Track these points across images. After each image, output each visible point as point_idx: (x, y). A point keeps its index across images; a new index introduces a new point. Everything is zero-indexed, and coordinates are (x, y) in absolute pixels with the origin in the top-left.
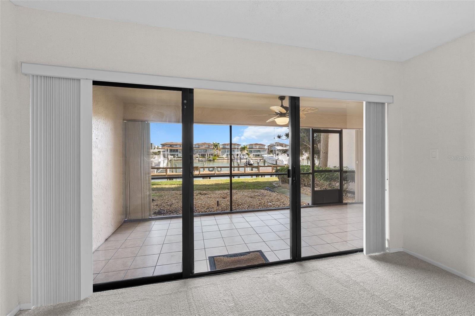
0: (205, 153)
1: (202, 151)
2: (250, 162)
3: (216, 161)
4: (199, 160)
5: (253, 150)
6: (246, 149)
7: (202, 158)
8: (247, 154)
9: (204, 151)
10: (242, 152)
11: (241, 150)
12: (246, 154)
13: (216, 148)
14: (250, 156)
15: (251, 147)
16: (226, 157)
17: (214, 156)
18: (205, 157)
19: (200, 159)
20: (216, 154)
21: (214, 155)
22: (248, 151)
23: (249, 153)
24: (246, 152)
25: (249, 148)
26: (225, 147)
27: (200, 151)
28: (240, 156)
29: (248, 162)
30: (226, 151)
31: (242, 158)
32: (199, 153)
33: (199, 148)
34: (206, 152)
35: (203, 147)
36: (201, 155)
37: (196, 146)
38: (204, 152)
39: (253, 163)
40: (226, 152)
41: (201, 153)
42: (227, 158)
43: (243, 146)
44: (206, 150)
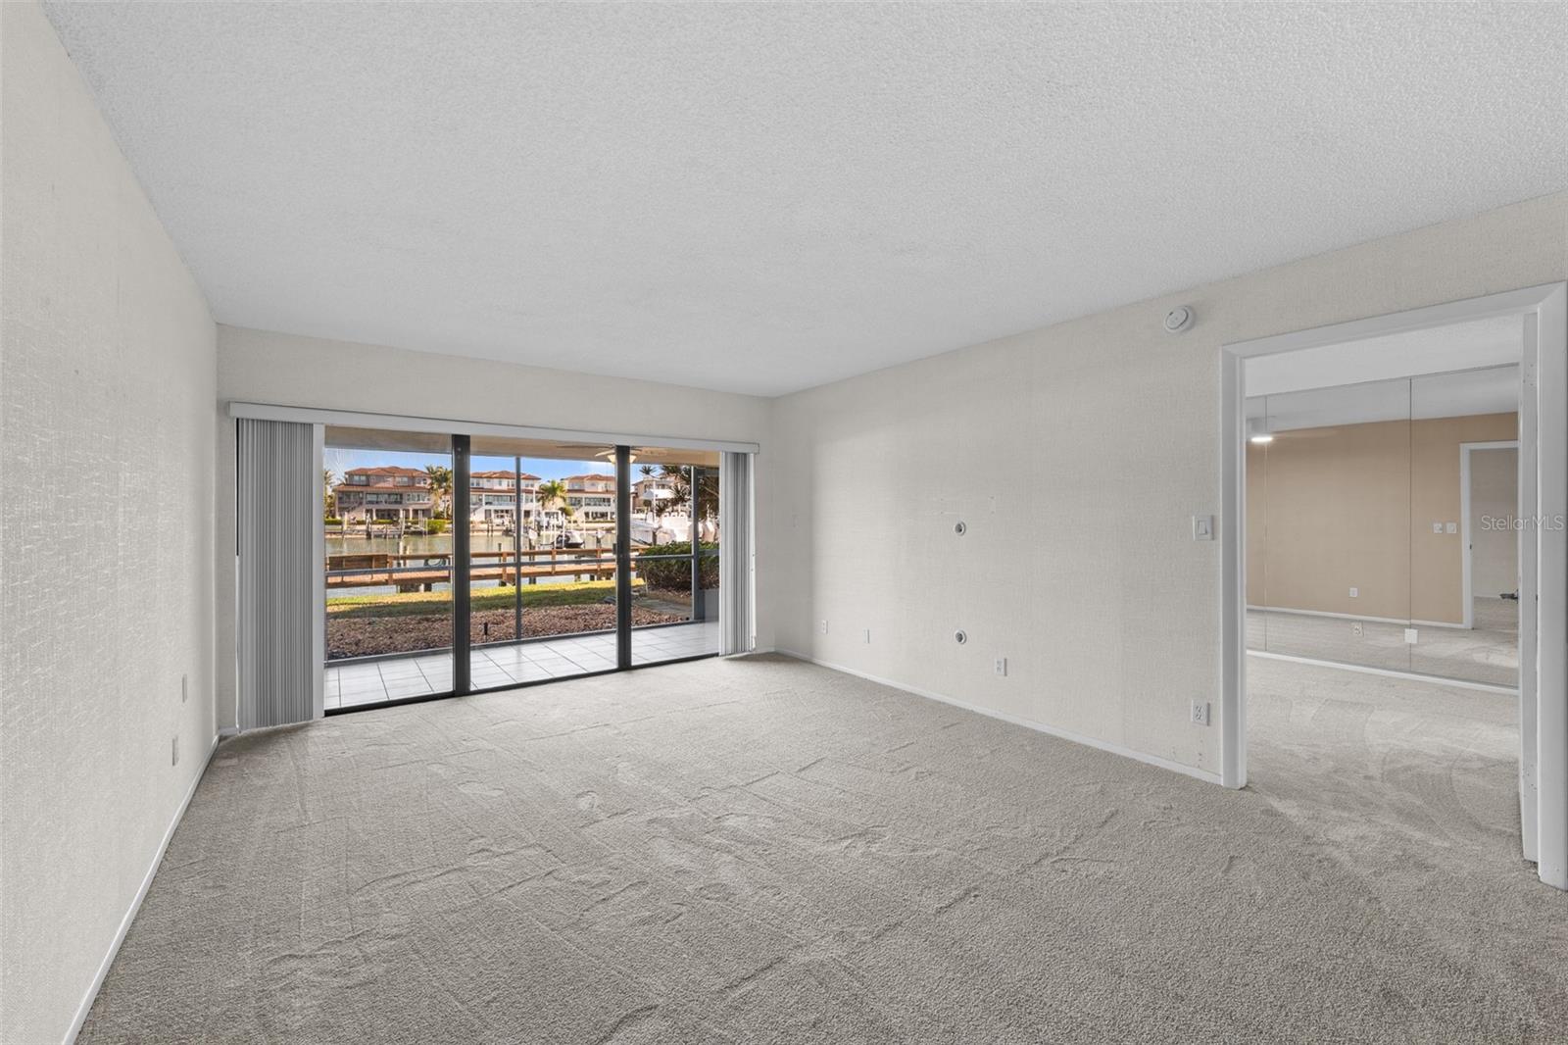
0: (395, 507)
1: (382, 498)
2: (573, 536)
4: (369, 535)
5: (584, 496)
6: (559, 493)
7: (380, 523)
8: (563, 510)
9: (393, 498)
10: (543, 505)
11: (543, 497)
12: (560, 512)
13: (440, 487)
14: (573, 518)
15: (576, 488)
16: (482, 523)
17: (436, 518)
18: (395, 523)
19: (375, 527)
20: (440, 509)
21: (432, 515)
22: (565, 500)
23: (571, 507)
24: (559, 502)
25: (569, 491)
26: (478, 484)
27: (374, 498)
29: (564, 538)
30: (481, 500)
31: (545, 524)
32: (368, 507)
33: (367, 485)
34: (401, 503)
35: (386, 485)
36: (377, 515)
37: (356, 478)
38: (391, 503)
39: (580, 541)
40: (484, 502)
41: (378, 507)
42: (485, 526)
43: (549, 485)
44: (401, 495)
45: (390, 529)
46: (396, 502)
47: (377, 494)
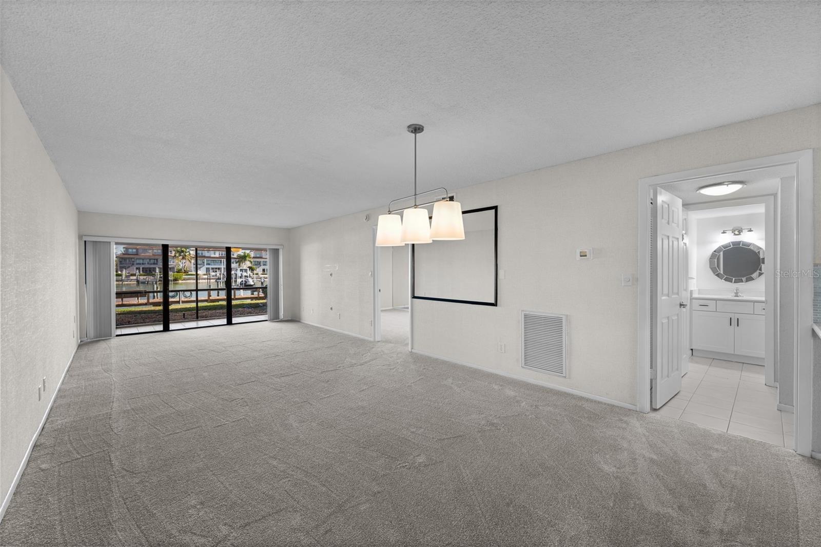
0: (152, 266)
1: (146, 261)
2: (249, 281)
3: (180, 281)
4: (138, 281)
5: (262, 260)
6: (247, 258)
7: (144, 275)
8: (250, 268)
9: (152, 261)
10: (239, 265)
11: (239, 261)
12: (248, 269)
13: (180, 255)
14: (255, 272)
15: (258, 256)
16: (204, 275)
17: (177, 272)
18: (154, 275)
19: (142, 277)
20: (180, 267)
21: (176, 270)
22: (251, 262)
23: (254, 267)
24: (248, 264)
25: (254, 258)
26: (202, 254)
27: (141, 261)
28: (236, 272)
30: (204, 262)
31: (240, 275)
32: (137, 266)
33: (137, 254)
34: (157, 264)
35: (147, 254)
36: (143, 271)
37: (130, 250)
38: (151, 264)
40: (205, 264)
41: (143, 266)
42: (206, 277)
43: (243, 254)
44: (157, 260)
45: (150, 278)
46: (154, 264)
47: (143, 259)
